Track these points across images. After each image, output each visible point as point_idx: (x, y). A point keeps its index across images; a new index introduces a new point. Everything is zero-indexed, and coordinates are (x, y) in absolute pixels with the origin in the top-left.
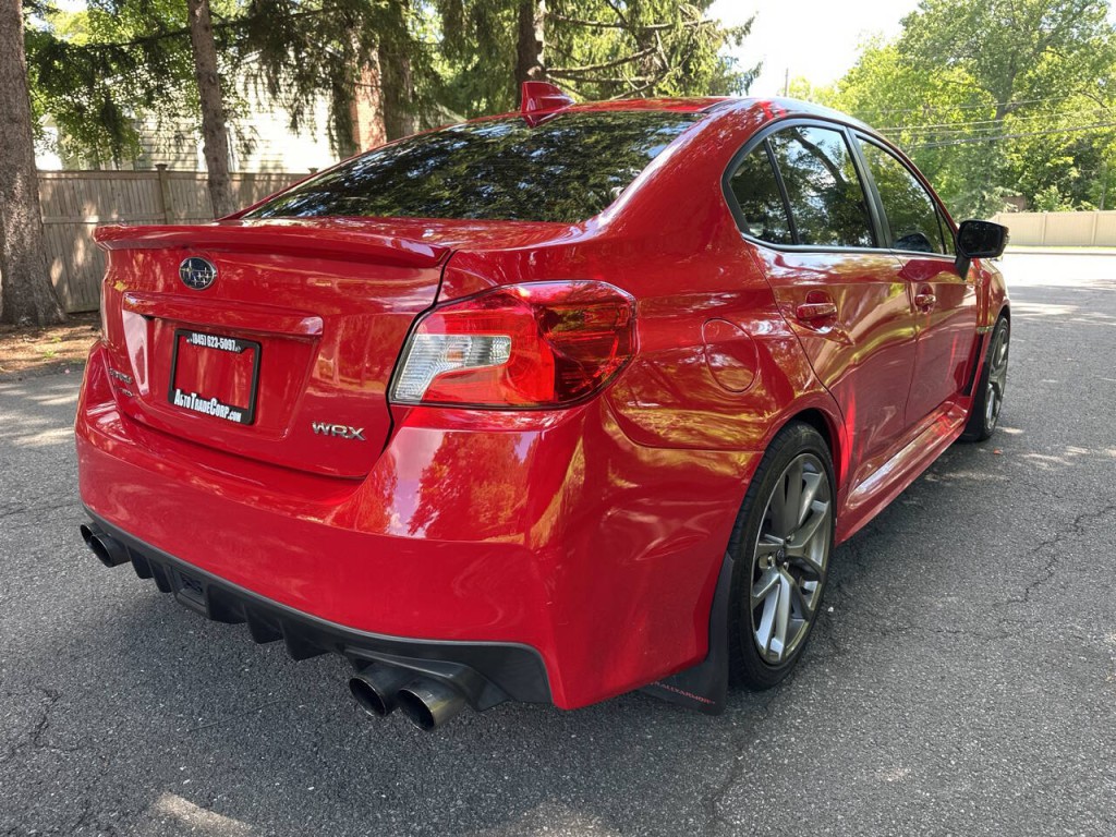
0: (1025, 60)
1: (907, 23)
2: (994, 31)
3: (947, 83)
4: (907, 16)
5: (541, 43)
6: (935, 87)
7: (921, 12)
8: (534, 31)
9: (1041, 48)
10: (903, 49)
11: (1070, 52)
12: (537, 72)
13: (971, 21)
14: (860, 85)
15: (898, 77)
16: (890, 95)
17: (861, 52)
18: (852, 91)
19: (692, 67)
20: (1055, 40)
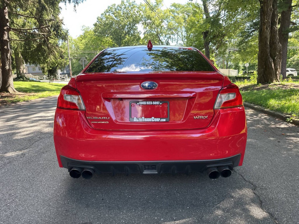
0: (123, 37)
1: (95, 25)
2: (115, 30)
3: (106, 41)
4: (95, 24)
5: (8, 20)
6: (104, 42)
7: (98, 23)
8: (5, 16)
9: (125, 35)
10: (95, 31)
11: (132, 37)
12: (7, 28)
13: (110, 26)
14: (85, 40)
15: (95, 38)
16: (93, 43)
17: (84, 32)
18: (83, 41)
19: (59, 32)
20: (128, 33)
